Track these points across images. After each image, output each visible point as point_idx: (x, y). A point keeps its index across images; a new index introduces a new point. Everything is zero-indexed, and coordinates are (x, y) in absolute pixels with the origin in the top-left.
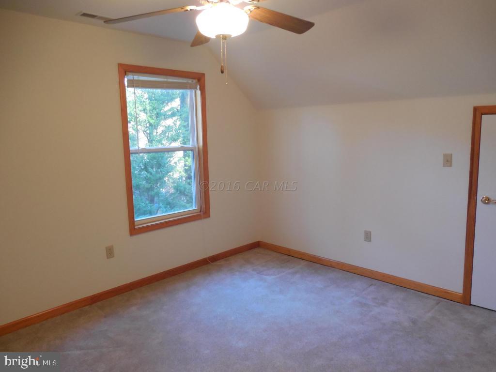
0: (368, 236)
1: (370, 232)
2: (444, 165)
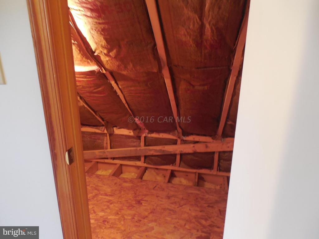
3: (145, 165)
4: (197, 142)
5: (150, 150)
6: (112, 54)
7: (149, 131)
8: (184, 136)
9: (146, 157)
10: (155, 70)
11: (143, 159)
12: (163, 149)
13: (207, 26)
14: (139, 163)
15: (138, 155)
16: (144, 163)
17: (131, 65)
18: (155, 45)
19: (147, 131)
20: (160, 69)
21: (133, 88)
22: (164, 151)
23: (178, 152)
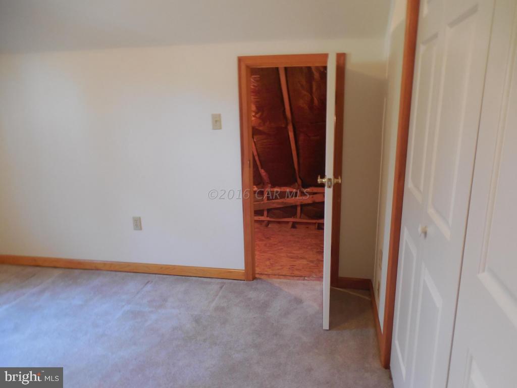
0: (138, 224)
1: (140, 218)
2: (214, 129)
3: (268, 219)
4: (316, 193)
5: (274, 203)
6: (258, 116)
7: (272, 185)
8: (304, 188)
9: (269, 210)
10: (283, 126)
11: (265, 213)
12: (285, 201)
13: (315, 99)
14: (262, 218)
15: (261, 209)
16: (267, 217)
17: (268, 123)
18: (284, 109)
19: (270, 185)
20: (287, 124)
21: (265, 141)
22: (285, 203)
23: (298, 203)
